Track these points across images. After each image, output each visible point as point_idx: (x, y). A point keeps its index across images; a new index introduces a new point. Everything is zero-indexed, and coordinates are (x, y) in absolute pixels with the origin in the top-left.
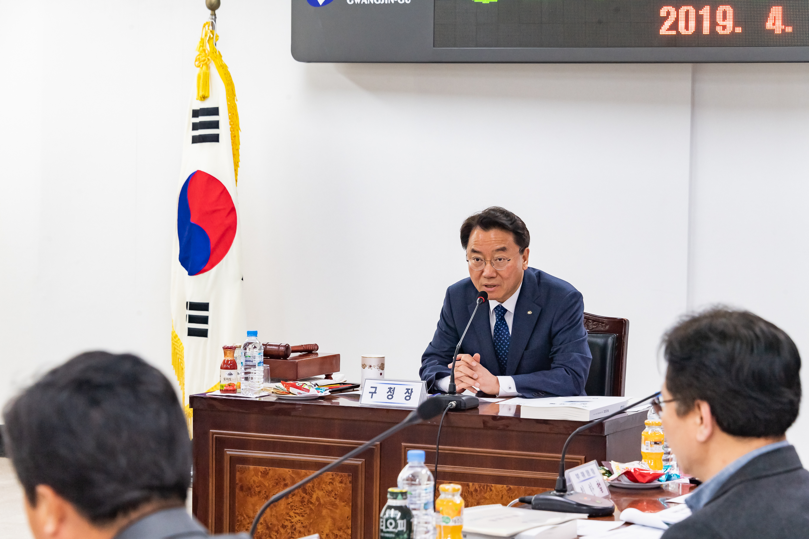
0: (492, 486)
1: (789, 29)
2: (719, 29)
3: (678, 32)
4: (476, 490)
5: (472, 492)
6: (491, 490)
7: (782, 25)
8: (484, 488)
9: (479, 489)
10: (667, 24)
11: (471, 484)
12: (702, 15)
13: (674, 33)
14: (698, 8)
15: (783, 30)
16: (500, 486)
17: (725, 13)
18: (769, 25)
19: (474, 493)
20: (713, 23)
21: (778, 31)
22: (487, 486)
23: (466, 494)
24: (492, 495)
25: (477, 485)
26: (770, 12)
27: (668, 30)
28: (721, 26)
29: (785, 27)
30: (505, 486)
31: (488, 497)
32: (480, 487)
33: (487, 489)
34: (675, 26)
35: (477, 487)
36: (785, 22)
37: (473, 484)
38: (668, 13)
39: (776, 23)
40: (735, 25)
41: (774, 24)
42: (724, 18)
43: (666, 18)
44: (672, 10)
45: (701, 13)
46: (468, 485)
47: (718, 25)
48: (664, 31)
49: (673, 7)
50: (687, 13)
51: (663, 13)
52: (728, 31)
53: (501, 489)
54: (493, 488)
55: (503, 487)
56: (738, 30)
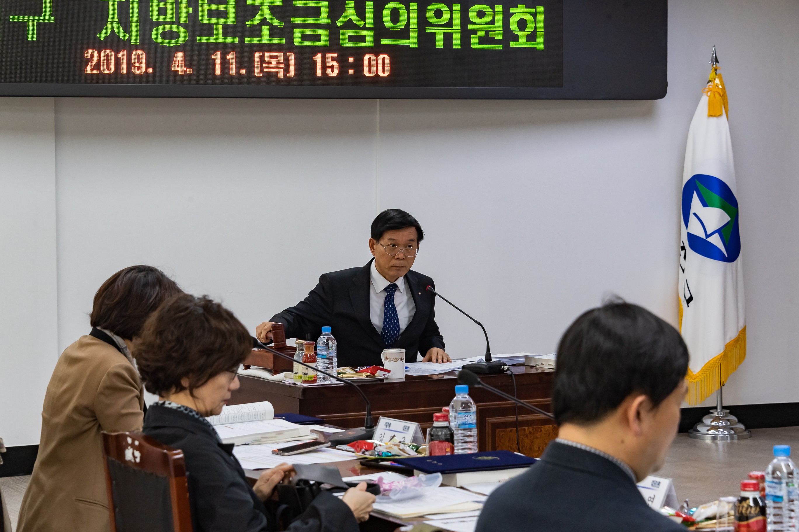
0: (542, 427)
1: (190, 71)
2: (134, 70)
3: (100, 71)
4: (530, 433)
5: (527, 436)
6: (541, 431)
7: (185, 67)
8: (536, 430)
9: (532, 431)
10: (91, 65)
11: (526, 428)
12: (120, 58)
13: (97, 72)
14: (117, 52)
15: (185, 72)
16: (548, 426)
17: (138, 56)
18: (174, 68)
19: (529, 435)
20: (130, 65)
21: (181, 72)
22: (538, 428)
23: (523, 437)
24: (542, 434)
25: (531, 428)
26: (175, 57)
27: (92, 69)
28: (136, 67)
29: (186, 69)
30: (551, 426)
31: (539, 437)
32: (533, 430)
33: (538, 430)
34: (97, 66)
35: (531, 430)
36: (187, 65)
37: (528, 428)
38: (92, 55)
39: (180, 66)
40: (147, 66)
41: (178, 66)
42: (139, 61)
43: (90, 60)
44: (95, 53)
45: (119, 55)
46: (525, 430)
47: (134, 66)
48: (89, 70)
49: (96, 50)
50: (107, 55)
51: (87, 54)
52: (142, 71)
53: (548, 429)
54: (543, 429)
55: (549, 427)
56: (150, 70)
